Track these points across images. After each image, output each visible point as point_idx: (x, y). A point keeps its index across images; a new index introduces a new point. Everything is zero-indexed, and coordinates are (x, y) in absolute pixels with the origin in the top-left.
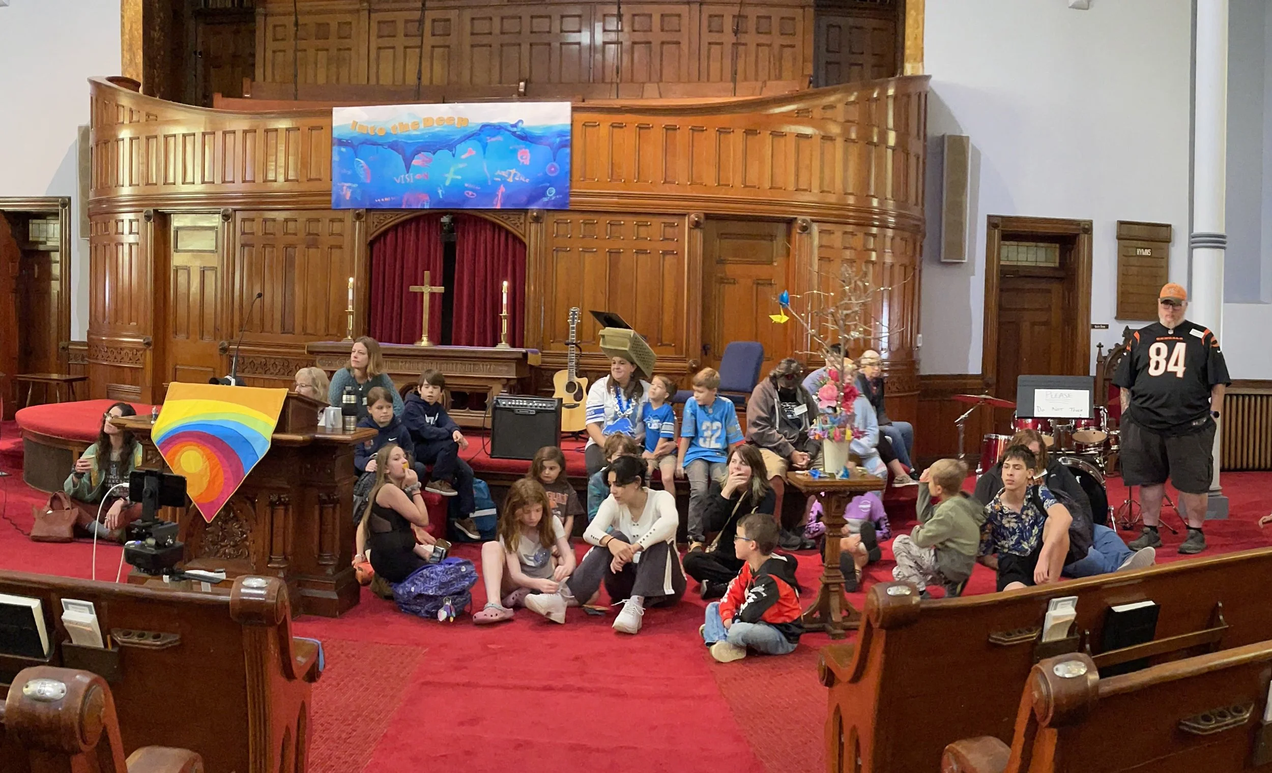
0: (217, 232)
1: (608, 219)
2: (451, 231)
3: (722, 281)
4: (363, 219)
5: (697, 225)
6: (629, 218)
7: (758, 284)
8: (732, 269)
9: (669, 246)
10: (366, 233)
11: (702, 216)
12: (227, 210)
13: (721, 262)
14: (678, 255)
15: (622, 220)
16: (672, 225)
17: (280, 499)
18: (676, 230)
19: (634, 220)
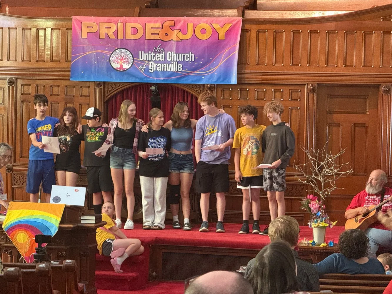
0: (3, 91)
1: (255, 88)
2: (157, 94)
3: (330, 125)
4: (102, 87)
5: (313, 91)
6: (269, 87)
7: (355, 126)
8: (337, 117)
9: (295, 104)
10: (104, 95)
11: (316, 85)
12: (12, 79)
13: (330, 112)
14: (301, 109)
15: (265, 88)
16: (297, 91)
17: (62, 254)
18: (300, 93)
19: (272, 89)
